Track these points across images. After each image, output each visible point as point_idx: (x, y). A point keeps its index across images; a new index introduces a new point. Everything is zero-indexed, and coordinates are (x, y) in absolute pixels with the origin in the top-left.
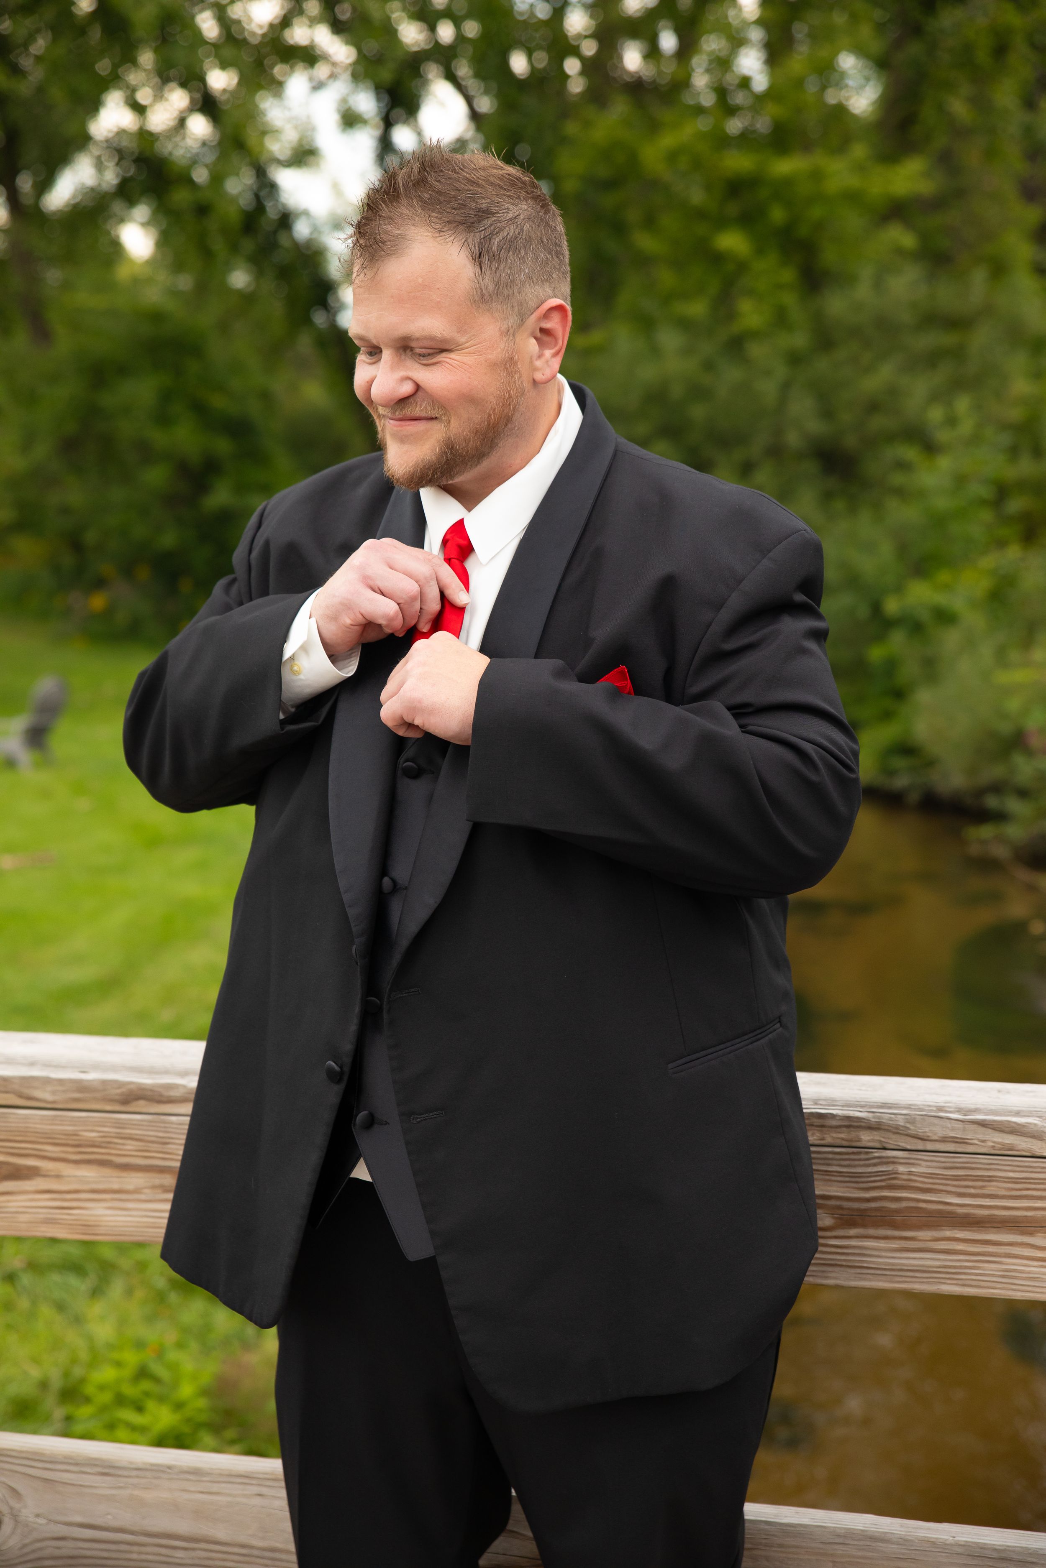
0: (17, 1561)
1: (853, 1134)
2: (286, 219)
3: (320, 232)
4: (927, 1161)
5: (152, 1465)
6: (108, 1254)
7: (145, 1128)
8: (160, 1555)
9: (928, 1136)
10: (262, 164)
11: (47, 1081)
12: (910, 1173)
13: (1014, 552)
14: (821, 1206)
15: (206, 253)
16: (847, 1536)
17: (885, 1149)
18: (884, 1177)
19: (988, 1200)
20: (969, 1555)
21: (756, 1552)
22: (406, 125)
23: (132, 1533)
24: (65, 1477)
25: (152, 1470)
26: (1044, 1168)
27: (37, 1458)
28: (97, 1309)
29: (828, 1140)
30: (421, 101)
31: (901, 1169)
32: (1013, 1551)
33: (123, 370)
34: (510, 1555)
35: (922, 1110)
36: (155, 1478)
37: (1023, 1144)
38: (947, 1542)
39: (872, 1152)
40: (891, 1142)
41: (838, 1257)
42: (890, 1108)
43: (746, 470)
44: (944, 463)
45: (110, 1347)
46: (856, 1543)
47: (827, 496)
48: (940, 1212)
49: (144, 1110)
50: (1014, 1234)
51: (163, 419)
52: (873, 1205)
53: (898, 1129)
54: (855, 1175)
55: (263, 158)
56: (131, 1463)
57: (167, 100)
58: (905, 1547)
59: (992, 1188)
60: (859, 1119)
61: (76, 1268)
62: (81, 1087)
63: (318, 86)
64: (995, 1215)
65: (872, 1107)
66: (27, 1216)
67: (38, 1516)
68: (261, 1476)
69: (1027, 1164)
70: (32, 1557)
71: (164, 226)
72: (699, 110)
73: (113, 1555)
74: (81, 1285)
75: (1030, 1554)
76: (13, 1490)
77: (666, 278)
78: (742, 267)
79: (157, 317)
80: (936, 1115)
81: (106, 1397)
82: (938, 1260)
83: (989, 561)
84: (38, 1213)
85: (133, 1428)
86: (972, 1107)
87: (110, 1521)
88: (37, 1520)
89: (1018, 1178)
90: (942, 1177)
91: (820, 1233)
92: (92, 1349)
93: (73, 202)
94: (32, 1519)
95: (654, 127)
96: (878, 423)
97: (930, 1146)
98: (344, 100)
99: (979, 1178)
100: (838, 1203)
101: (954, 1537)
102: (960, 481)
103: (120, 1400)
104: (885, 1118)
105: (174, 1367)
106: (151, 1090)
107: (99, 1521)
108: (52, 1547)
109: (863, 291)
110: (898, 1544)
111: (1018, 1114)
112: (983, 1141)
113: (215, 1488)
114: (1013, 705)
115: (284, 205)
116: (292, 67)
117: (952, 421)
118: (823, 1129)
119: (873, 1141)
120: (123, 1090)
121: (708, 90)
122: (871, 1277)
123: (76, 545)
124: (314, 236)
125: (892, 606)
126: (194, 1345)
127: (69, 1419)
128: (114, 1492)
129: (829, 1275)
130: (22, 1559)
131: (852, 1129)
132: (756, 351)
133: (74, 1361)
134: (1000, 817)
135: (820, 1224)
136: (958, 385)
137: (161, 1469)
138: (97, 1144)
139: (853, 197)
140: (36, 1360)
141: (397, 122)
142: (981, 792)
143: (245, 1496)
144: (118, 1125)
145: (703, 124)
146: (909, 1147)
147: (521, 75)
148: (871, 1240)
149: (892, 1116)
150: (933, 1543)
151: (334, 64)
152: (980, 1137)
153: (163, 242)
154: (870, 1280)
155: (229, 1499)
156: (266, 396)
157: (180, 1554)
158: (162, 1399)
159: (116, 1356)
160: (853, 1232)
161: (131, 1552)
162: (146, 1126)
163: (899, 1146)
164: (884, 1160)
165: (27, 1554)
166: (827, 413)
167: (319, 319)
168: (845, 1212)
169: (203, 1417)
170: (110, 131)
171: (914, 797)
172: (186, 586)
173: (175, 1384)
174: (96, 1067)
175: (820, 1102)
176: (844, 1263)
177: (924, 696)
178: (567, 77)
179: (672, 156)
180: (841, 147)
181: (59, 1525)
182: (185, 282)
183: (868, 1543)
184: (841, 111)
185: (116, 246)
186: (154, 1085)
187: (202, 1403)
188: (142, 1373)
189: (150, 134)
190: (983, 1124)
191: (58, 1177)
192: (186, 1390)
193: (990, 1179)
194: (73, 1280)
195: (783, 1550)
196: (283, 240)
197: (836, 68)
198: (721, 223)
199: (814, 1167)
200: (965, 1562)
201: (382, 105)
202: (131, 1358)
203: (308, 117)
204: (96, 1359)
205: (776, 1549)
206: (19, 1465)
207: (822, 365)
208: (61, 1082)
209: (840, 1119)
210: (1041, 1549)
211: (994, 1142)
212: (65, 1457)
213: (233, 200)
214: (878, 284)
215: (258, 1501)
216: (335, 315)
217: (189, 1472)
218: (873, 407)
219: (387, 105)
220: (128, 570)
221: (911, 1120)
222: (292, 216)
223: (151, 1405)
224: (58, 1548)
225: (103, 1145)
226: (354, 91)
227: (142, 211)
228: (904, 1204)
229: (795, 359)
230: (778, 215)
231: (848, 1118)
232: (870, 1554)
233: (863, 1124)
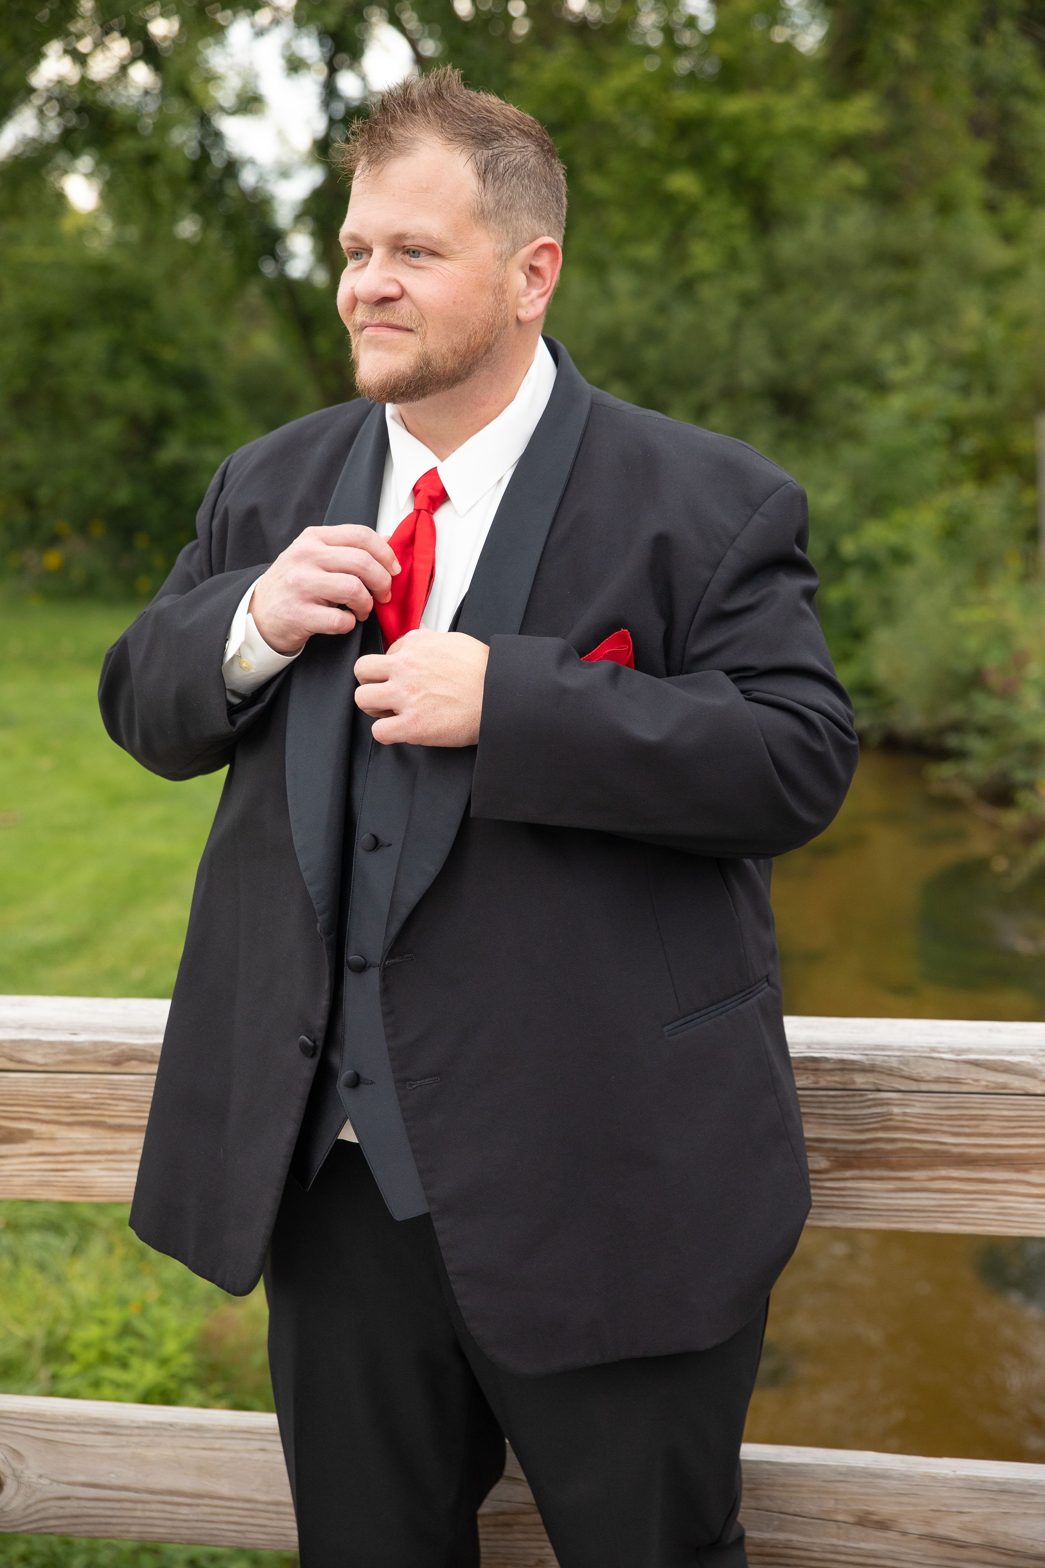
0: (20, 1522)
1: (847, 1077)
2: (232, 167)
3: (266, 181)
4: (922, 1101)
5: (153, 1423)
6: (87, 1213)
7: (137, 1088)
8: (164, 1511)
9: (922, 1077)
10: (206, 112)
11: (38, 1044)
12: (905, 1114)
13: (968, 491)
14: (814, 1149)
15: (153, 205)
16: (849, 1474)
17: (879, 1090)
18: (879, 1119)
19: (982, 1139)
20: (970, 1489)
21: (758, 1492)
22: (350, 70)
23: (136, 1491)
24: (67, 1437)
25: (153, 1428)
26: (1044, 1105)
27: (38, 1419)
28: (78, 1267)
29: (823, 1083)
30: (364, 46)
31: (896, 1110)
32: (1013, 1484)
33: (71, 324)
34: (515, 1502)
35: (915, 1051)
36: (156, 1435)
37: (1016, 1082)
38: (948, 1477)
39: (866, 1095)
40: (884, 1083)
41: (835, 1199)
42: (883, 1050)
43: (701, 413)
44: (898, 402)
45: (93, 1305)
46: (857, 1480)
47: (782, 436)
48: (935, 1152)
49: (136, 1071)
50: (1009, 1171)
51: (114, 373)
52: (868, 1146)
53: (891, 1070)
54: (851, 1117)
55: (207, 106)
56: (133, 1422)
57: (108, 49)
58: (907, 1483)
59: (986, 1127)
60: (853, 1062)
61: (54, 1227)
62: (72, 1049)
63: (260, 33)
64: (990, 1154)
65: (865, 1049)
66: (21, 1179)
67: (40, 1476)
68: (263, 1431)
69: (1021, 1102)
70: (35, 1517)
71: (108, 176)
72: (647, 51)
73: (117, 1513)
74: (61, 1244)
75: (1030, 1485)
76: (15, 1451)
77: (618, 221)
78: (693, 208)
79: (104, 269)
80: (929, 1056)
81: (92, 1355)
82: (934, 1199)
83: (944, 499)
84: (33, 1176)
85: (118, 1385)
86: (965, 1047)
87: (112, 1479)
88: (40, 1480)
89: (1013, 1117)
90: (937, 1117)
91: (811, 1176)
92: (74, 1307)
93: (15, 153)
94: (34, 1479)
95: (601, 69)
96: (831, 363)
97: (924, 1087)
98: (287, 45)
99: (974, 1117)
100: (833, 1145)
101: (954, 1471)
102: (913, 419)
103: (105, 1358)
104: (879, 1061)
105: (156, 1324)
106: (143, 1051)
107: (103, 1481)
108: (55, 1507)
109: (813, 232)
110: (900, 1480)
111: (1011, 1052)
112: (977, 1081)
113: (218, 1444)
114: (972, 643)
115: (228, 153)
116: (235, 14)
117: (904, 360)
118: (818, 1072)
119: (867, 1083)
120: (115, 1051)
121: (654, 30)
122: (867, 1218)
123: (30, 502)
124: (259, 185)
125: (849, 547)
126: (176, 1301)
127: (55, 1377)
128: (116, 1451)
129: (827, 1217)
130: (27, 1520)
131: (845, 1072)
132: (708, 292)
133: (57, 1320)
134: (959, 755)
135: (812, 1165)
136: (910, 321)
137: (164, 1427)
138: (90, 1105)
139: (802, 136)
140: (19, 1321)
141: (341, 68)
142: (942, 731)
143: (248, 1451)
144: (110, 1086)
145: (651, 65)
146: (903, 1088)
147: (466, 17)
148: (867, 1181)
149: (886, 1058)
150: (934, 1478)
151: (277, 9)
152: (973, 1076)
153: (109, 192)
154: (867, 1221)
155: (232, 1455)
156: (215, 346)
157: (184, 1510)
158: (146, 1355)
159: (99, 1313)
160: (849, 1174)
161: (135, 1510)
162: (139, 1086)
163: (892, 1087)
164: (879, 1102)
165: (31, 1514)
166: (780, 352)
167: (268, 268)
168: (841, 1155)
169: (188, 1373)
170: (50, 81)
171: (875, 738)
172: (141, 541)
173: (160, 1341)
174: (86, 1029)
175: (814, 1046)
176: (841, 1205)
177: (882, 636)
178: (513, 18)
179: (622, 98)
180: (789, 86)
181: (61, 1485)
182: (133, 233)
183: (870, 1480)
184: (788, 48)
185: (60, 197)
186: (145, 1046)
187: (187, 1358)
188: (127, 1330)
189: (92, 82)
190: (976, 1064)
191: (52, 1139)
192: (171, 1346)
193: (984, 1118)
194: (53, 1240)
195: (785, 1489)
196: (230, 189)
197: (782, 5)
198: (671, 164)
199: (803, 1110)
200: (966, 1496)
201: (325, 50)
202: (115, 1316)
203: (251, 63)
204: (79, 1317)
205: (779, 1488)
206: (20, 1426)
207: (774, 306)
208: (51, 1044)
209: (834, 1063)
210: (1041, 1481)
211: (988, 1081)
212: (66, 1418)
213: (179, 149)
214: (828, 223)
215: (261, 1456)
216: (283, 264)
217: (191, 1429)
218: (825, 347)
219: (330, 50)
220: (82, 527)
221: (905, 1061)
222: (238, 165)
223: (135, 1361)
224: (62, 1508)
225: (97, 1106)
226: (297, 36)
227: (86, 162)
228: (900, 1145)
229: (747, 301)
230: (727, 155)
231: (842, 1061)
232: (872, 1491)
233: (857, 1067)
